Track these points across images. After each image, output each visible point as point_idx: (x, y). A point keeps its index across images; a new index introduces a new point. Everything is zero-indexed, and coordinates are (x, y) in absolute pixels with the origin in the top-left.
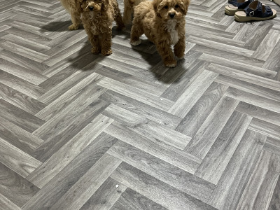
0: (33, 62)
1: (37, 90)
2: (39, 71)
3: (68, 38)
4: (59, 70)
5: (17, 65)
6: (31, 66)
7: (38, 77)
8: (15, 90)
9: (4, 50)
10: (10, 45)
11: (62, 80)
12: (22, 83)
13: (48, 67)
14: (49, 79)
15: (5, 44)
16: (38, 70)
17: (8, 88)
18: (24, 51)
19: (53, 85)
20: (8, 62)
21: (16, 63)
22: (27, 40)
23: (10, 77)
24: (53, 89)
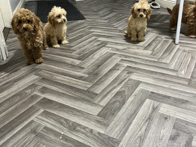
0: (78, 90)
1: (99, 122)
2: (89, 99)
3: (99, 66)
4: (109, 97)
5: (63, 94)
6: (78, 94)
7: (92, 105)
8: (74, 123)
9: (43, 79)
10: (47, 73)
11: (119, 109)
12: (78, 113)
13: (97, 94)
14: (104, 108)
15: (41, 73)
16: (87, 98)
17: (66, 120)
18: (63, 79)
19: (113, 114)
20: (52, 90)
21: (61, 91)
22: (61, 69)
23: (62, 107)
24: (116, 119)
